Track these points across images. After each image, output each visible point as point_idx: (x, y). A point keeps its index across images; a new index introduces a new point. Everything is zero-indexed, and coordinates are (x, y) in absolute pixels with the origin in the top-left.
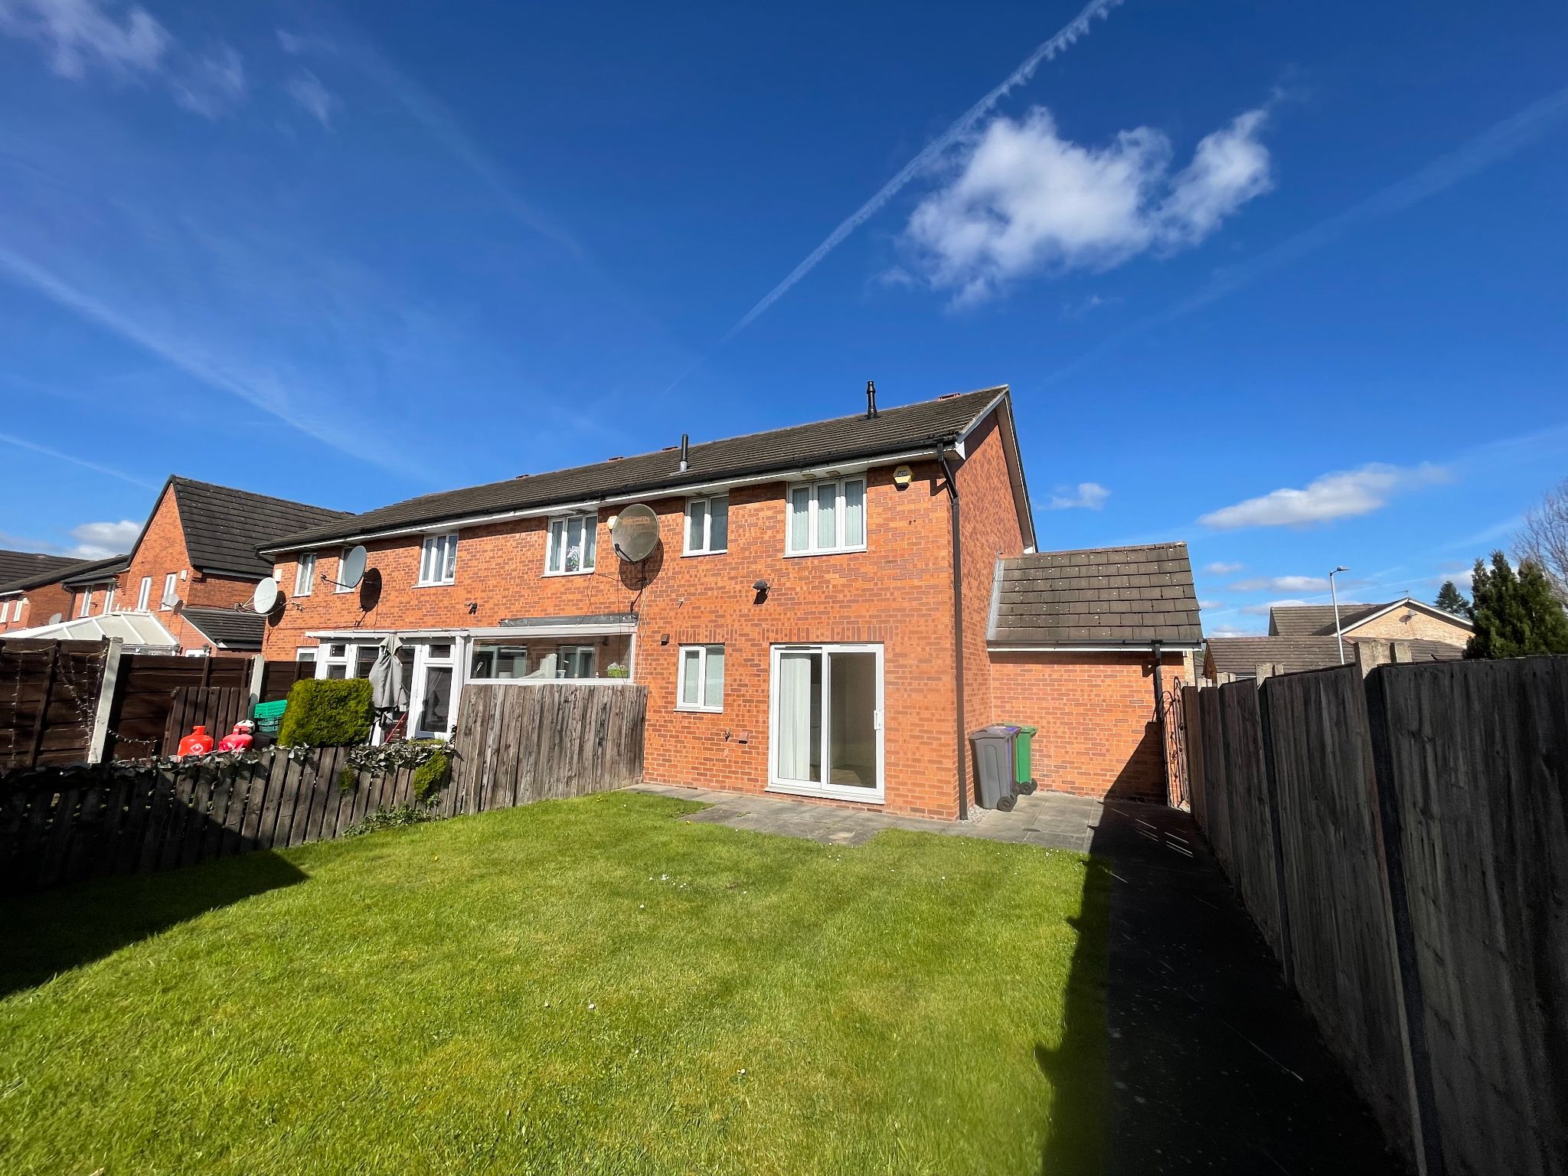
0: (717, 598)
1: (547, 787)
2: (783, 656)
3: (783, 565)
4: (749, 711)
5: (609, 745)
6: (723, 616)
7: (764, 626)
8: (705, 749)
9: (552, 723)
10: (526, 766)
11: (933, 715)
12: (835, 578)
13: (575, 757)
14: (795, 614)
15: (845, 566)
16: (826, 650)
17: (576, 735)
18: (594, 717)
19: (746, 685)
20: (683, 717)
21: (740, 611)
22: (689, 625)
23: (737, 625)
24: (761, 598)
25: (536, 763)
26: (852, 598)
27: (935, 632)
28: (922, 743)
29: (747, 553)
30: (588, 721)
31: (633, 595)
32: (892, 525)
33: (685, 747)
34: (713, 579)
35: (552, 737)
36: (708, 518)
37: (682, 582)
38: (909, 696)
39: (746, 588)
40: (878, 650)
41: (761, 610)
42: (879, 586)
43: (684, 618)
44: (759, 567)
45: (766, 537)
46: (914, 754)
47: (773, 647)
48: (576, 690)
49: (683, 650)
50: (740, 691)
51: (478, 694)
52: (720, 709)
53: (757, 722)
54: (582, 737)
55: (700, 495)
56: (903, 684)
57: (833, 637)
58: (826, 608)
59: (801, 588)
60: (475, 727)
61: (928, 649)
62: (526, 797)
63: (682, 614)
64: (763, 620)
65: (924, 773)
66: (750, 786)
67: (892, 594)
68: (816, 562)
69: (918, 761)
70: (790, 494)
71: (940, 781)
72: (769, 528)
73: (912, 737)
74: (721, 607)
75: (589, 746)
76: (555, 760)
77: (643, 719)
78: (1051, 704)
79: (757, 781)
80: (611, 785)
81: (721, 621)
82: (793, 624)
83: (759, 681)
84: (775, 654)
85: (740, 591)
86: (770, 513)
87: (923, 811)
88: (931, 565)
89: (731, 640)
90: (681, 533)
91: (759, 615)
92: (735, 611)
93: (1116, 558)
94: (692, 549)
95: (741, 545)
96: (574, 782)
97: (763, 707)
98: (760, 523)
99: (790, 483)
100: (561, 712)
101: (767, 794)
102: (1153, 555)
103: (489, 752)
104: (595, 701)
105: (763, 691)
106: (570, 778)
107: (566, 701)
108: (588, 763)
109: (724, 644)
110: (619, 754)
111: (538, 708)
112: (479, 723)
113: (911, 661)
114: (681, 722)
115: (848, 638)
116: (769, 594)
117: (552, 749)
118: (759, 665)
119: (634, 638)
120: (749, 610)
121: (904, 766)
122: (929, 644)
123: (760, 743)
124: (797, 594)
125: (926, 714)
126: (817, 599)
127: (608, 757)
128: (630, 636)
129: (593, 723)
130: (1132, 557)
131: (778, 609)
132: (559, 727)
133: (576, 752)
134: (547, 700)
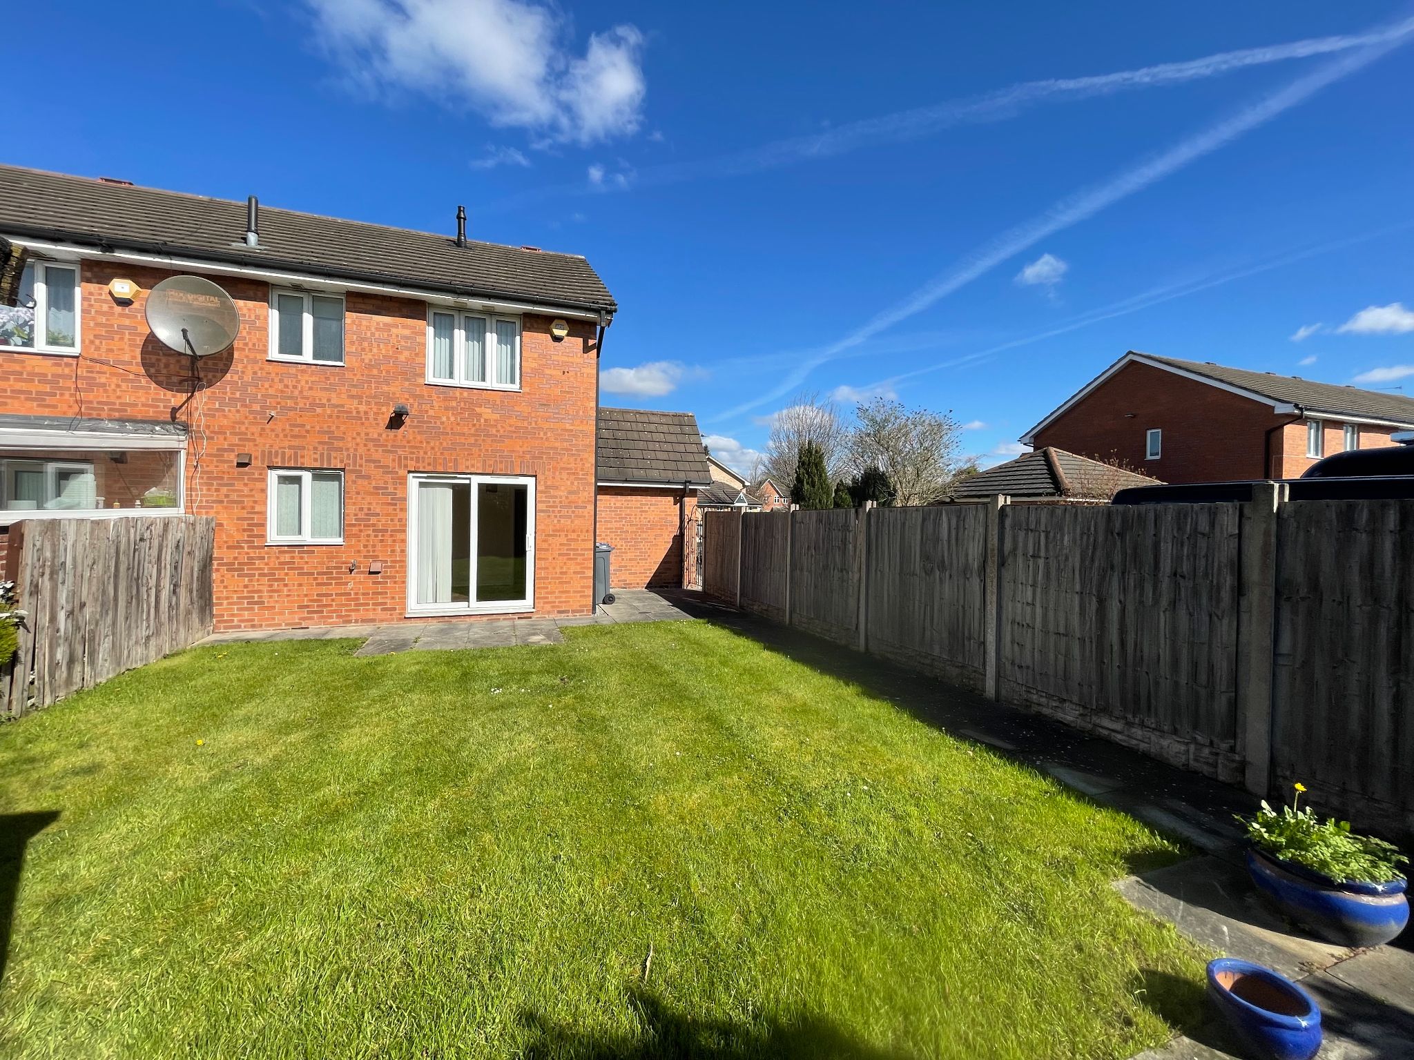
0: (330, 416)
1: (126, 652)
2: (422, 485)
3: (425, 392)
4: (382, 541)
5: (183, 592)
6: (343, 439)
7: (400, 452)
8: (318, 584)
9: (128, 569)
10: (105, 628)
11: (578, 536)
12: (487, 413)
13: (152, 611)
14: (441, 443)
15: (498, 402)
16: (475, 481)
17: (153, 582)
18: (168, 558)
19: (378, 515)
20: (280, 552)
21: (367, 434)
22: (286, 444)
23: (361, 450)
24: (396, 421)
25: (114, 623)
26: (506, 434)
27: (582, 470)
28: (569, 559)
29: (375, 372)
30: (163, 565)
31: (177, 399)
32: (547, 372)
33: (286, 585)
34: (324, 395)
35: (129, 588)
36: (308, 320)
37: (271, 391)
38: (559, 521)
39: (375, 410)
40: (530, 482)
41: (396, 436)
42: (533, 425)
43: (277, 436)
44: (393, 389)
45: (402, 358)
46: (562, 568)
47: (411, 475)
48: (151, 525)
49: (273, 476)
50: (369, 520)
51: (43, 533)
52: (339, 541)
53: (393, 551)
54: (158, 585)
55: (297, 287)
56: (553, 511)
57: (484, 468)
58: (476, 440)
59: (448, 418)
60: (43, 582)
61: (576, 483)
62: (105, 670)
63: (273, 430)
64: (399, 447)
65: (569, 582)
66: (387, 615)
67: (545, 434)
68: (465, 394)
69: (565, 573)
70: (430, 315)
71: (582, 587)
72: (407, 348)
73: (560, 555)
74: (338, 427)
75: (165, 594)
76: (133, 618)
77: (211, 558)
78: (614, 525)
79: (395, 609)
80: (186, 640)
81: (337, 444)
82: (438, 454)
83: (395, 510)
84: (413, 482)
85: (366, 413)
86: (407, 332)
87: (567, 612)
88: (581, 413)
89: (355, 464)
90: (264, 329)
91: (394, 441)
92: (358, 434)
93: (653, 419)
94: (282, 351)
95: (367, 361)
96: (153, 642)
97: (399, 536)
98: (393, 340)
99: (431, 305)
100: (137, 554)
101: (408, 621)
102: (676, 421)
103: (62, 616)
104: (170, 538)
105: (400, 520)
106: (148, 638)
107: (142, 540)
108: (164, 617)
109: (343, 470)
110: (192, 603)
111: (113, 551)
112: (47, 577)
113: (562, 493)
114: (278, 558)
115: (501, 470)
116: (407, 420)
117: (129, 603)
118: (395, 494)
119: (183, 454)
120: (380, 435)
121: (552, 578)
122: (577, 479)
123: (397, 572)
124: (442, 423)
125: (574, 536)
126: (466, 430)
127: (182, 606)
128: (178, 452)
129: (168, 566)
130: (663, 420)
131: (419, 437)
132: (135, 574)
133: (153, 604)
134: (124, 540)
